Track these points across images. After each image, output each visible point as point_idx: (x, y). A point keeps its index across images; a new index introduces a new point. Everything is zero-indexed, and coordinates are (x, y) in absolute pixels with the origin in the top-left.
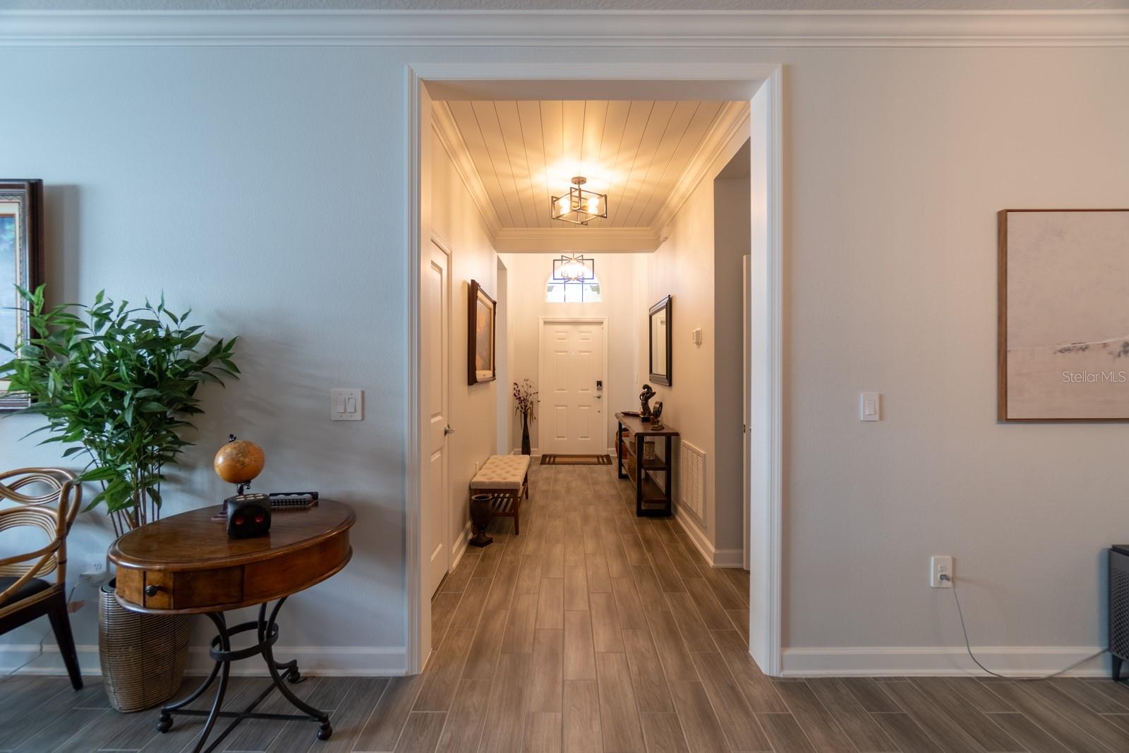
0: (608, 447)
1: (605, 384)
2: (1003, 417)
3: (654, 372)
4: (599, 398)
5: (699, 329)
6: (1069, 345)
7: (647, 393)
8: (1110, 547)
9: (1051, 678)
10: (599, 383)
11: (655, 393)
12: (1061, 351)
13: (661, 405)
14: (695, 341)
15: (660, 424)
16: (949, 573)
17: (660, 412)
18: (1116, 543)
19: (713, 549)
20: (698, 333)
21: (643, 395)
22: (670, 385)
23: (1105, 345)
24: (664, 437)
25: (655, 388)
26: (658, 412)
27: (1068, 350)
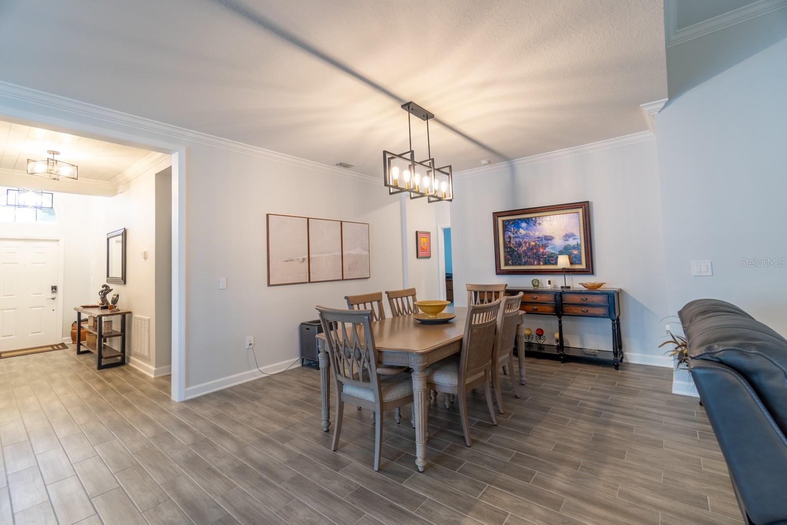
0: (63, 337)
1: (60, 289)
2: (269, 285)
3: (110, 276)
4: (53, 299)
5: (145, 250)
6: (288, 259)
7: (106, 290)
8: (300, 324)
9: (285, 371)
10: (54, 289)
11: (112, 290)
12: (286, 261)
13: (118, 296)
14: (143, 257)
15: (117, 308)
16: (252, 342)
17: (117, 301)
18: (302, 322)
19: (154, 369)
20: (145, 253)
21: (102, 292)
22: (125, 283)
23: (298, 259)
24: (120, 315)
25: (111, 286)
26: (115, 301)
27: (287, 261)
